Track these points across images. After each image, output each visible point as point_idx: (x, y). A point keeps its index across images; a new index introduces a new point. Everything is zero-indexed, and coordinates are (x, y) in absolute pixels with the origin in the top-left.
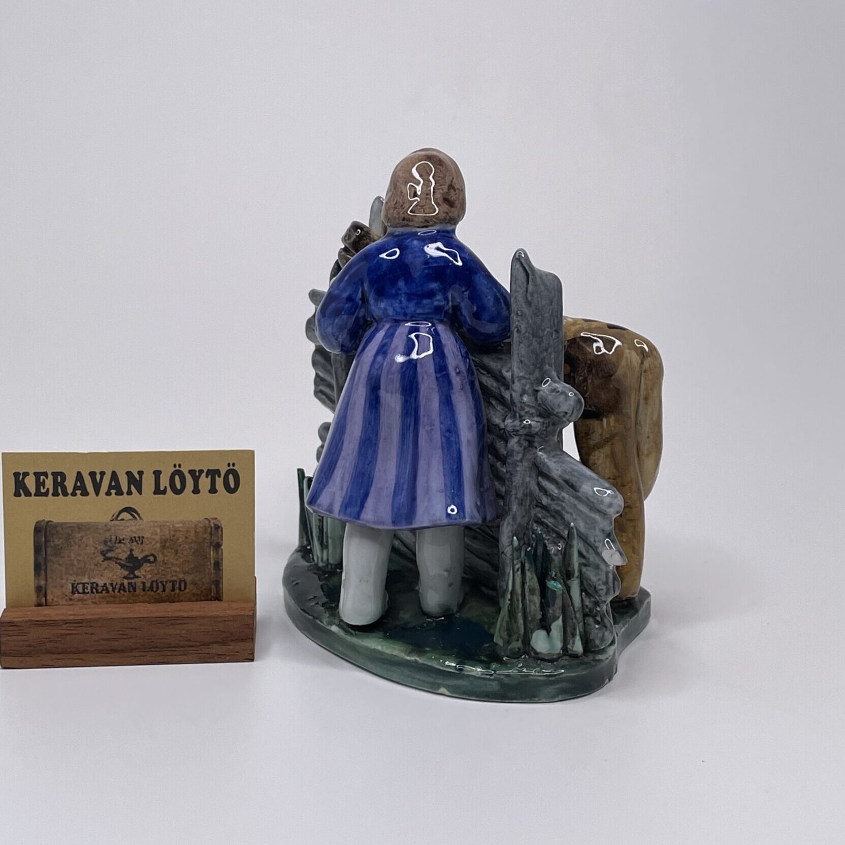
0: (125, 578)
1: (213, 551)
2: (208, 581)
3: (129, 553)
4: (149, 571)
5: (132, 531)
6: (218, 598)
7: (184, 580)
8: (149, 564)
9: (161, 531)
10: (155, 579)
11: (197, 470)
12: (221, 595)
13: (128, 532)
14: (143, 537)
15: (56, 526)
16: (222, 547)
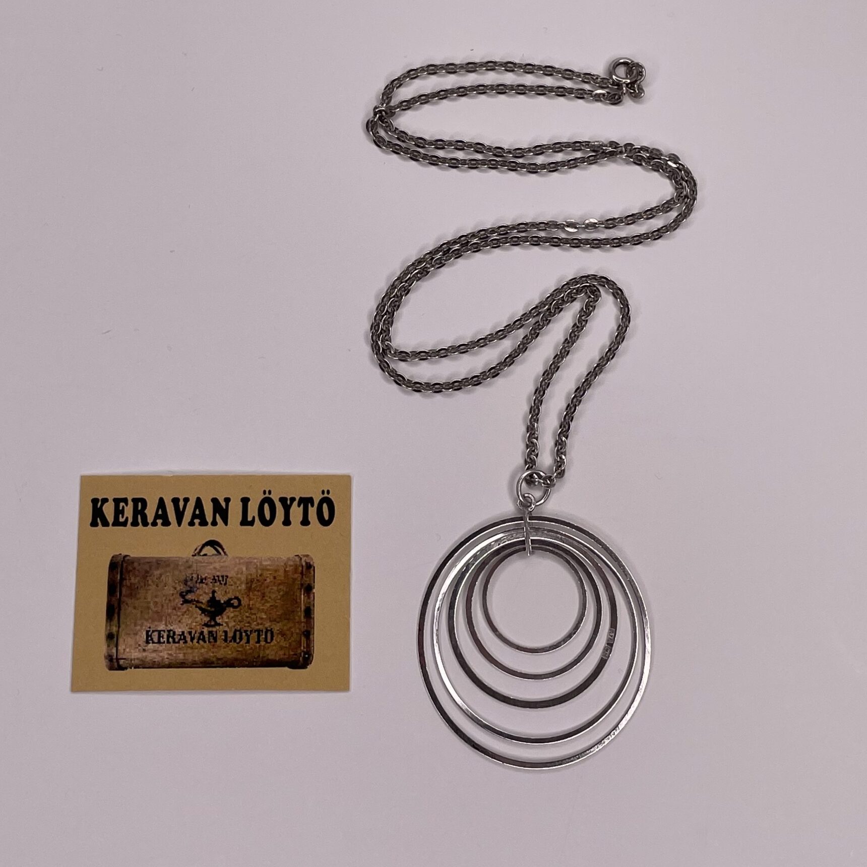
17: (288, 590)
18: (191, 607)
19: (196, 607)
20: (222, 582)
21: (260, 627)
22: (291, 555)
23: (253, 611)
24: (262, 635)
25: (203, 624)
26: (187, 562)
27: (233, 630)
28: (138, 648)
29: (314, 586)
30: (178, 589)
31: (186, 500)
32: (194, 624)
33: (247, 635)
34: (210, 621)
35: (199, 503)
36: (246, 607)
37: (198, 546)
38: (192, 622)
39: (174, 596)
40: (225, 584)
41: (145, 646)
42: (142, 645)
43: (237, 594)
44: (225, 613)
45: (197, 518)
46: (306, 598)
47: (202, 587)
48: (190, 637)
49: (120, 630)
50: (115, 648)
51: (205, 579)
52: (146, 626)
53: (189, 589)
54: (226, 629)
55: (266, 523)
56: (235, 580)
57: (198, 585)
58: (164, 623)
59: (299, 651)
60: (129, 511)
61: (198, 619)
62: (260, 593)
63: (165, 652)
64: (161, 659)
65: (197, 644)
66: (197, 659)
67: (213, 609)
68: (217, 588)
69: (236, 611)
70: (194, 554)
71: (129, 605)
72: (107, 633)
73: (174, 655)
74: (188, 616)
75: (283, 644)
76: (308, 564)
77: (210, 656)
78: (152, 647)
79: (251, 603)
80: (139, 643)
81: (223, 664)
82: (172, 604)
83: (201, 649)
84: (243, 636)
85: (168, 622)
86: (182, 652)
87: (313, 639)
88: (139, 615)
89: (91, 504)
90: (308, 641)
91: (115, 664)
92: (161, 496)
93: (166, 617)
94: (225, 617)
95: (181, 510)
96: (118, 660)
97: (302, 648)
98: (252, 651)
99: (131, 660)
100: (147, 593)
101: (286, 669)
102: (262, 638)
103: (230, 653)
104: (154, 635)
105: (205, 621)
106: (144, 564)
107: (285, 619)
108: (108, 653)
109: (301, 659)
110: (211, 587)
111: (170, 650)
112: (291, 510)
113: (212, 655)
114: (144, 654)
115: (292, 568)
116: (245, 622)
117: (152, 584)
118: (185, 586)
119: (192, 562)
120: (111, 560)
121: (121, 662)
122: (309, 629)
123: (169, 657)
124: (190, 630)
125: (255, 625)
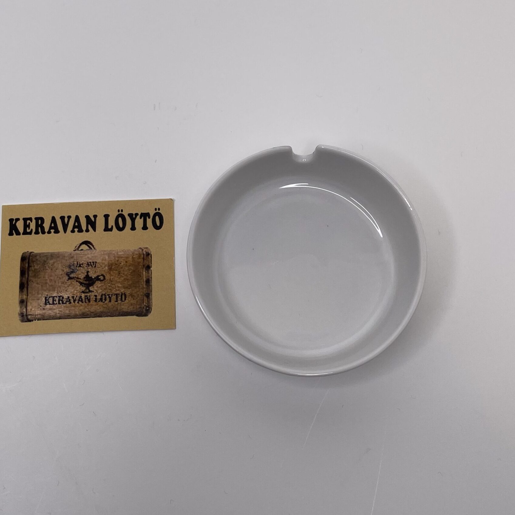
17: (135, 269)
18: (74, 282)
19: (77, 281)
20: (93, 266)
21: (118, 292)
22: (136, 248)
23: (113, 283)
24: (119, 297)
25: (81, 291)
26: (71, 254)
27: (101, 294)
28: (40, 308)
29: (151, 266)
30: (65, 271)
31: (69, 217)
32: (76, 292)
33: (109, 297)
34: (86, 290)
35: (77, 219)
36: (109, 280)
37: (78, 245)
38: (74, 291)
39: (62, 276)
40: (95, 267)
41: (45, 306)
42: (42, 306)
43: (103, 273)
44: (95, 284)
45: (76, 228)
46: (146, 274)
47: (80, 269)
48: (73, 300)
49: (28, 297)
50: (25, 309)
51: (82, 264)
52: (45, 294)
53: (72, 271)
54: (96, 294)
55: (120, 229)
56: (101, 264)
57: (78, 268)
58: (56, 292)
59: (143, 306)
60: (33, 225)
61: (77, 289)
62: (117, 272)
63: (57, 309)
64: (54, 314)
65: (78, 304)
66: (77, 313)
67: (87, 282)
68: (90, 270)
69: (102, 283)
70: (75, 250)
71: (34, 282)
72: (20, 299)
73: (63, 311)
74: (72, 287)
75: (132, 301)
76: (147, 253)
77: (86, 311)
78: (49, 307)
79: (111, 278)
80: (41, 305)
81: (94, 315)
82: (61, 281)
83: (80, 307)
84: (107, 298)
85: (59, 291)
86: (68, 309)
87: (151, 298)
88: (40, 288)
89: (9, 222)
90: (148, 299)
91: (25, 318)
92: (53, 215)
93: (58, 288)
94: (95, 287)
95: (66, 223)
96: (26, 315)
97: (145, 304)
98: (113, 307)
99: (36, 315)
100: (45, 274)
101: (135, 317)
102: (119, 299)
103: (98, 308)
104: (50, 300)
105: (82, 290)
106: (43, 257)
107: (133, 287)
108: (20, 311)
109: (144, 310)
110: (86, 269)
111: (60, 308)
112: (136, 221)
113: (87, 310)
114: (44, 311)
115: (137, 255)
116: (108, 289)
117: (48, 269)
118: (69, 269)
119: (74, 254)
120: (22, 256)
121: (29, 317)
122: (150, 292)
123: (60, 313)
124: (73, 296)
125: (114, 291)
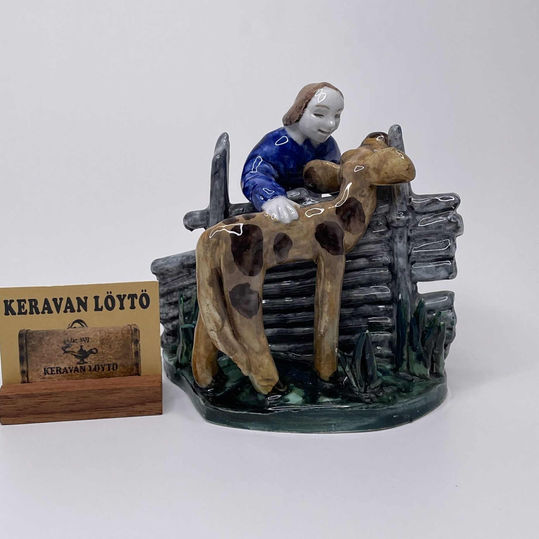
0: (78, 363)
1: (134, 345)
2: (131, 363)
3: (80, 348)
4: (93, 359)
5: (81, 334)
6: (138, 374)
7: (116, 364)
8: (92, 355)
9: (100, 333)
10: (97, 364)
11: (122, 295)
12: (140, 372)
13: (79, 335)
14: (89, 338)
15: (32, 333)
16: (140, 342)
